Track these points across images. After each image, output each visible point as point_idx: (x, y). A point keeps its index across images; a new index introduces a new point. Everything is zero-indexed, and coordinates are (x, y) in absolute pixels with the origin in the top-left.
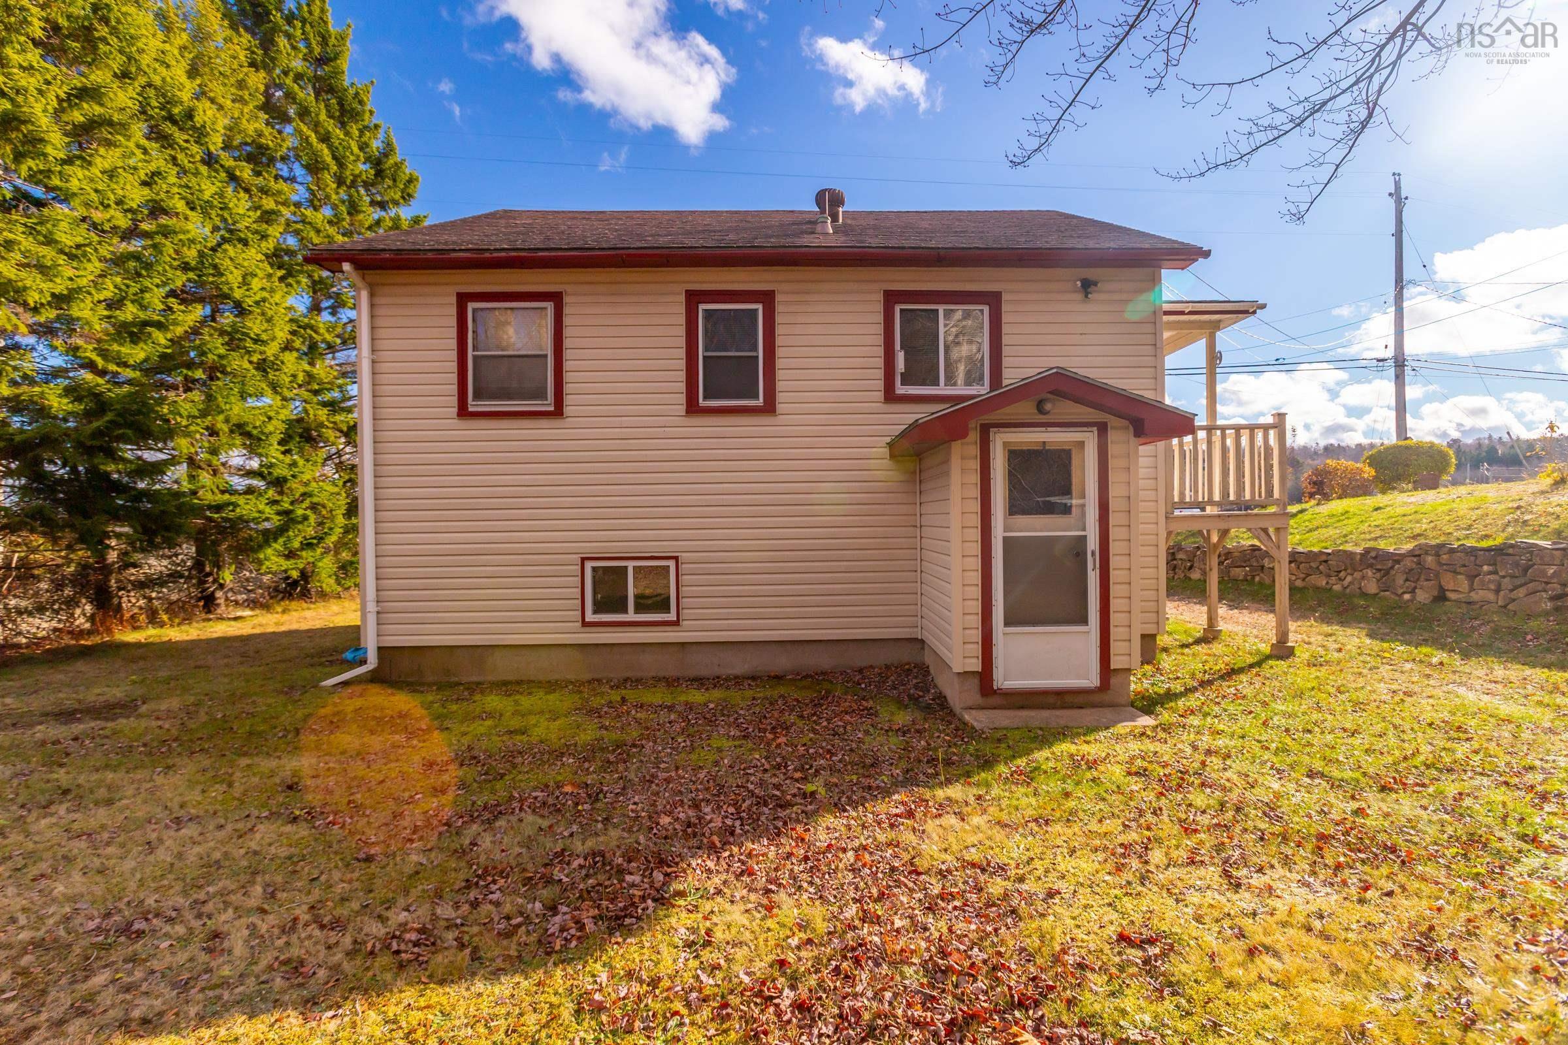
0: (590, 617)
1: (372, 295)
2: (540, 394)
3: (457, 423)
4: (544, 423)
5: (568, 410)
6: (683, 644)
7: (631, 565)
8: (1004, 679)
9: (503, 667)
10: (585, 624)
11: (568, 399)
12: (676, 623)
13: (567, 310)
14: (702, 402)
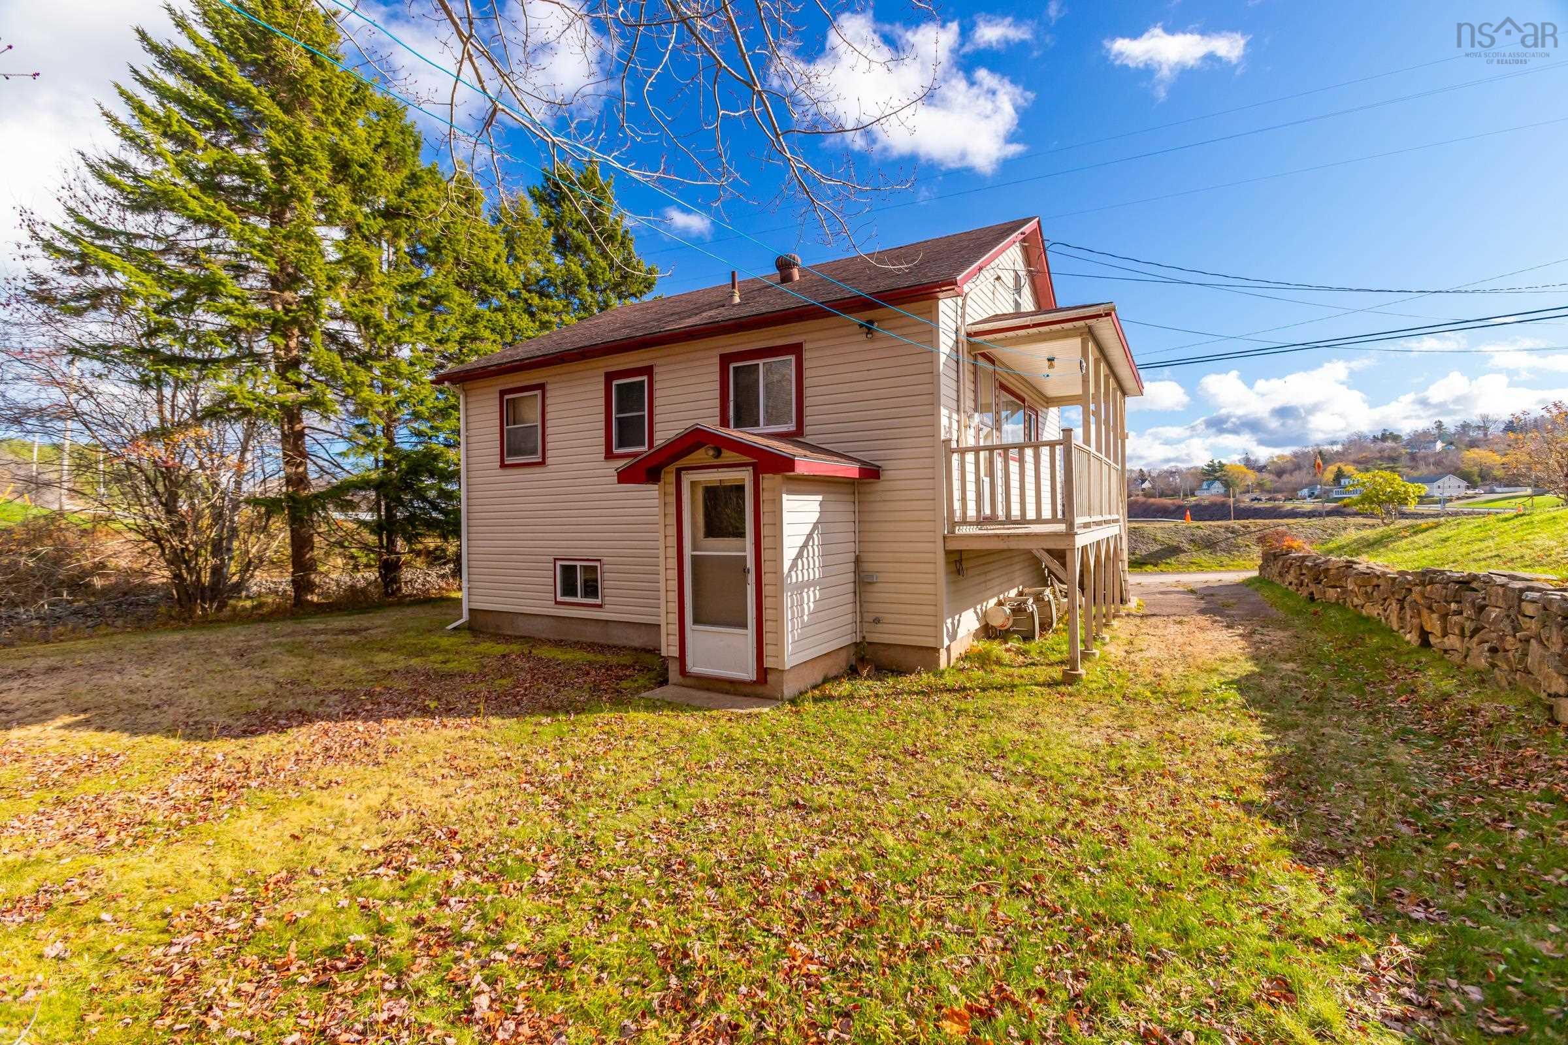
0: (559, 598)
1: (466, 396)
2: (534, 452)
3: (500, 471)
4: (537, 469)
5: (549, 461)
6: (607, 621)
7: (578, 564)
8: (695, 666)
9: (524, 627)
10: (557, 603)
11: (549, 454)
12: (600, 606)
13: (548, 394)
14: (615, 451)
